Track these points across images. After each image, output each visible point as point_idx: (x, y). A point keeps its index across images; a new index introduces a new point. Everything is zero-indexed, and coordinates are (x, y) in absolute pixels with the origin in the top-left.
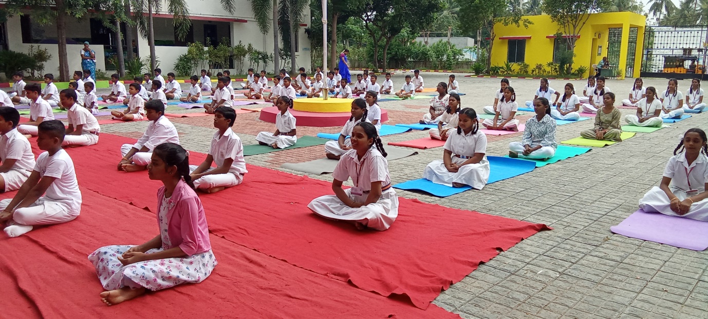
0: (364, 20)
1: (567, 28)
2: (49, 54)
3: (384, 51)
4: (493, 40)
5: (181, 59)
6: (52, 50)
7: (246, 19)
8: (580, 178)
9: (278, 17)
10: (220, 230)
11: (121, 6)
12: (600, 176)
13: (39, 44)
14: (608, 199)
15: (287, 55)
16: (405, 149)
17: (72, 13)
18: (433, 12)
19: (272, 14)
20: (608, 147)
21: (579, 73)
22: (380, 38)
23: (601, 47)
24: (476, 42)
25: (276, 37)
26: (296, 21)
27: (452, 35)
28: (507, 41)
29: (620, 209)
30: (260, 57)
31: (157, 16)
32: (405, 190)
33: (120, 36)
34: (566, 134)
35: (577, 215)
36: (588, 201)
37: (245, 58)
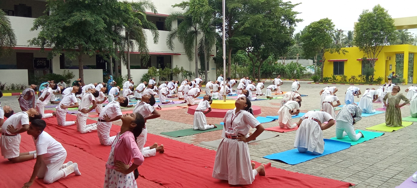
0: (247, 52)
1: (369, 55)
2: (74, 75)
3: (259, 68)
4: (324, 62)
5: (144, 76)
6: (76, 72)
7: (180, 53)
8: (377, 153)
9: (198, 51)
10: (167, 184)
11: (113, 49)
12: (390, 152)
13: (69, 70)
14: (394, 167)
15: (202, 73)
16: (271, 132)
17: (87, 53)
18: (287, 46)
19: (195, 50)
20: (395, 132)
21: (378, 81)
22: (256, 62)
23: (391, 65)
24: (314, 62)
25: (196, 63)
26: (208, 54)
27: (299, 58)
28: (333, 62)
29: (401, 174)
30: (188, 74)
31: (132, 53)
32: (271, 160)
33: (112, 65)
34: (369, 123)
35: (374, 178)
36: (381, 168)
37: (179, 75)
